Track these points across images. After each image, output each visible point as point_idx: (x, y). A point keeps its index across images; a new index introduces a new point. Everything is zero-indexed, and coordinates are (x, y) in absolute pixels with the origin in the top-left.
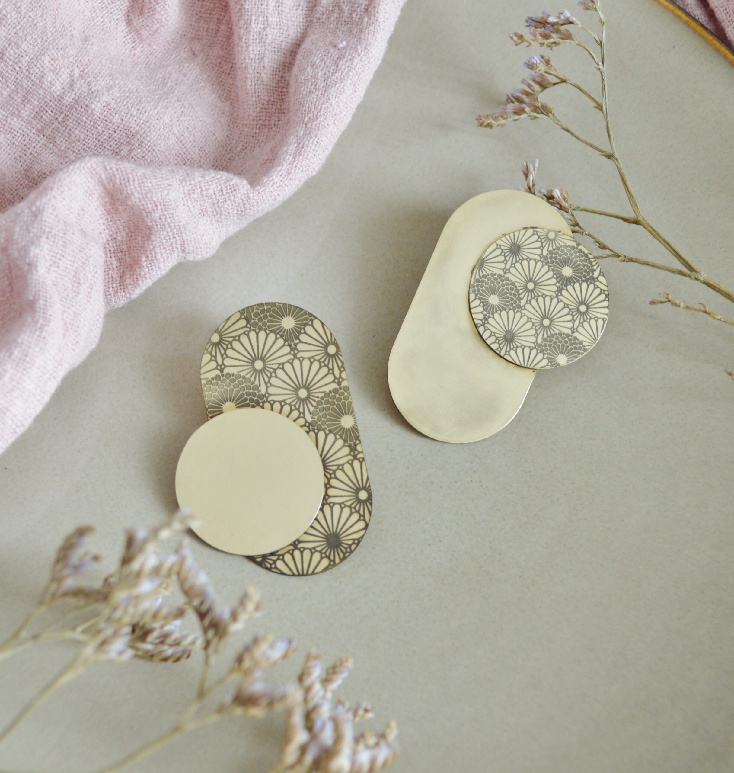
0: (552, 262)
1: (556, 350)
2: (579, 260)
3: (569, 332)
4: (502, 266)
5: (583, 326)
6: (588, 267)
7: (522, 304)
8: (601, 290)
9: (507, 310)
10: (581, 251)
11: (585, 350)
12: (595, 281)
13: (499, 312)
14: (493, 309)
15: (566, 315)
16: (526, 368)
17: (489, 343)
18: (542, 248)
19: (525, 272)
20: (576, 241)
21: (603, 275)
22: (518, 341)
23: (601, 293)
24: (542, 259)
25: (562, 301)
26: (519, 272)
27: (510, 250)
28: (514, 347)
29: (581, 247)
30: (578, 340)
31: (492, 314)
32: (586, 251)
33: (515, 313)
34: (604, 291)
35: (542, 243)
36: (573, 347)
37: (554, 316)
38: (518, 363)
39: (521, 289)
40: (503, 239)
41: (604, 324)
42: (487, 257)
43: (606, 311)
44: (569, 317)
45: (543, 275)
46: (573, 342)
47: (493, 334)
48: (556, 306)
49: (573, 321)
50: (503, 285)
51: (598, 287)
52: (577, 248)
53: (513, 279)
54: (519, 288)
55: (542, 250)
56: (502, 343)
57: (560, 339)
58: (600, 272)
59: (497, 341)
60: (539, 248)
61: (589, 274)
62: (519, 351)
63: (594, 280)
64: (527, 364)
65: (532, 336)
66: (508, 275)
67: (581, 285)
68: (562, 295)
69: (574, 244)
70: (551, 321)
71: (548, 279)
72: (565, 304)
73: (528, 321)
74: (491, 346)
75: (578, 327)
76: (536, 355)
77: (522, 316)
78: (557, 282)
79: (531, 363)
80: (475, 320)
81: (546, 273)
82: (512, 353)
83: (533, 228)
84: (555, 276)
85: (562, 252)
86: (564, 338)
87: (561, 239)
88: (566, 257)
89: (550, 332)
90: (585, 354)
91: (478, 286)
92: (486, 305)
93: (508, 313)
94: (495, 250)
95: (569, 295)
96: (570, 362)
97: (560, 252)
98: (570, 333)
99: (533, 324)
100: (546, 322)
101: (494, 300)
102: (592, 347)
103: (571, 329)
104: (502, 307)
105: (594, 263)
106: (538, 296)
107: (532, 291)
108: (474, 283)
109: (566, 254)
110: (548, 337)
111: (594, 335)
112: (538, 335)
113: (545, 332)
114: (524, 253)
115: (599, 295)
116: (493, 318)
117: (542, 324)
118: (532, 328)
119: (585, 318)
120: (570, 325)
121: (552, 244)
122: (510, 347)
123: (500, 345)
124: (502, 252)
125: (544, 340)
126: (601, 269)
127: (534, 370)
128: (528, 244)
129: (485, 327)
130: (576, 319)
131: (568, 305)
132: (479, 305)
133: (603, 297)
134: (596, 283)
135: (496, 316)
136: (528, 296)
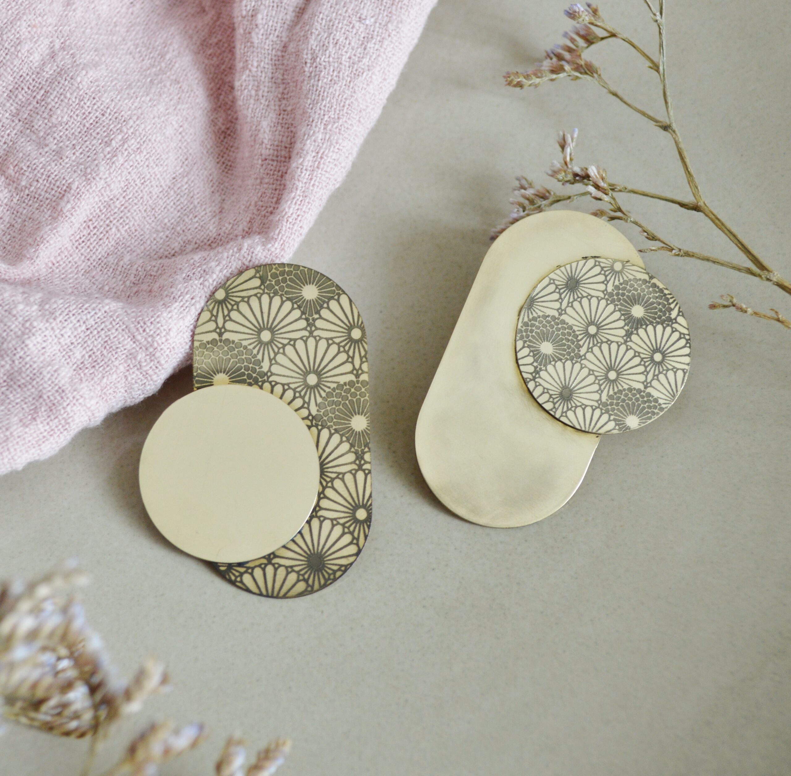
0: (619, 300)
1: (625, 410)
2: (652, 297)
3: (641, 387)
4: (557, 305)
5: (658, 380)
6: (664, 306)
7: (582, 353)
8: (681, 333)
9: (563, 361)
10: (654, 285)
11: (662, 409)
12: (673, 323)
13: (553, 363)
14: (546, 360)
15: (636, 366)
16: (588, 432)
17: (541, 402)
18: (606, 282)
19: (585, 313)
20: (648, 274)
21: (683, 316)
22: (577, 399)
23: (680, 338)
24: (607, 297)
25: (631, 348)
26: (577, 313)
27: (567, 285)
28: (572, 407)
29: (654, 281)
30: (653, 396)
31: (544, 366)
32: (661, 286)
33: (573, 364)
34: (684, 334)
35: (606, 276)
36: (645, 406)
37: (622, 367)
38: (578, 427)
39: (581, 334)
40: (558, 272)
41: (684, 376)
42: (537, 294)
43: (687, 360)
44: (641, 369)
45: (608, 317)
46: (645, 399)
47: (546, 391)
48: (624, 355)
49: (646, 373)
50: (558, 330)
51: (676, 330)
52: (650, 282)
53: (570, 321)
54: (578, 333)
55: (606, 285)
56: (557, 402)
57: (630, 396)
58: (679, 312)
59: (551, 400)
60: (603, 282)
61: (665, 315)
62: (579, 411)
63: (671, 321)
64: (589, 428)
65: (594, 392)
66: (564, 317)
67: (655, 328)
68: (631, 341)
69: (646, 277)
70: (619, 374)
71: (614, 321)
72: (635, 352)
73: (589, 374)
74: (543, 405)
75: (652, 380)
76: (600, 416)
77: (582, 368)
78: (625, 325)
79: (594, 427)
80: (523, 374)
81: (612, 313)
82: (570, 414)
83: (595, 257)
84: (623, 318)
85: (630, 287)
86: (634, 395)
87: (629, 271)
88: (636, 293)
89: (618, 388)
90: (661, 414)
91: (526, 331)
92: (537, 354)
93: (564, 364)
94: (547, 285)
95: (640, 340)
96: (643, 425)
97: (628, 287)
98: (643, 389)
99: (596, 377)
100: (612, 375)
101: (547, 348)
102: (670, 405)
103: (643, 383)
104: (557, 357)
105: (671, 301)
106: (602, 342)
107: (594, 336)
108: (522, 327)
109: (636, 290)
110: (615, 393)
111: (672, 390)
112: (602, 392)
113: (611, 387)
114: (583, 289)
115: (678, 340)
116: (546, 370)
117: (607, 378)
118: (594, 383)
119: (661, 370)
120: (642, 378)
121: (619, 277)
122: (568, 407)
123: (554, 404)
124: (557, 288)
125: (610, 397)
126: (679, 308)
127: (598, 435)
128: (589, 278)
129: (536, 382)
130: (650, 371)
131: (639, 353)
132: (528, 355)
133: (683, 342)
134: (674, 325)
135: (550, 368)
136: (589, 343)
